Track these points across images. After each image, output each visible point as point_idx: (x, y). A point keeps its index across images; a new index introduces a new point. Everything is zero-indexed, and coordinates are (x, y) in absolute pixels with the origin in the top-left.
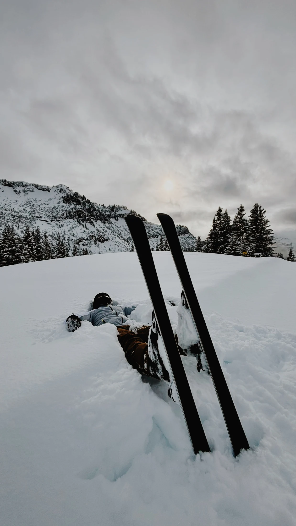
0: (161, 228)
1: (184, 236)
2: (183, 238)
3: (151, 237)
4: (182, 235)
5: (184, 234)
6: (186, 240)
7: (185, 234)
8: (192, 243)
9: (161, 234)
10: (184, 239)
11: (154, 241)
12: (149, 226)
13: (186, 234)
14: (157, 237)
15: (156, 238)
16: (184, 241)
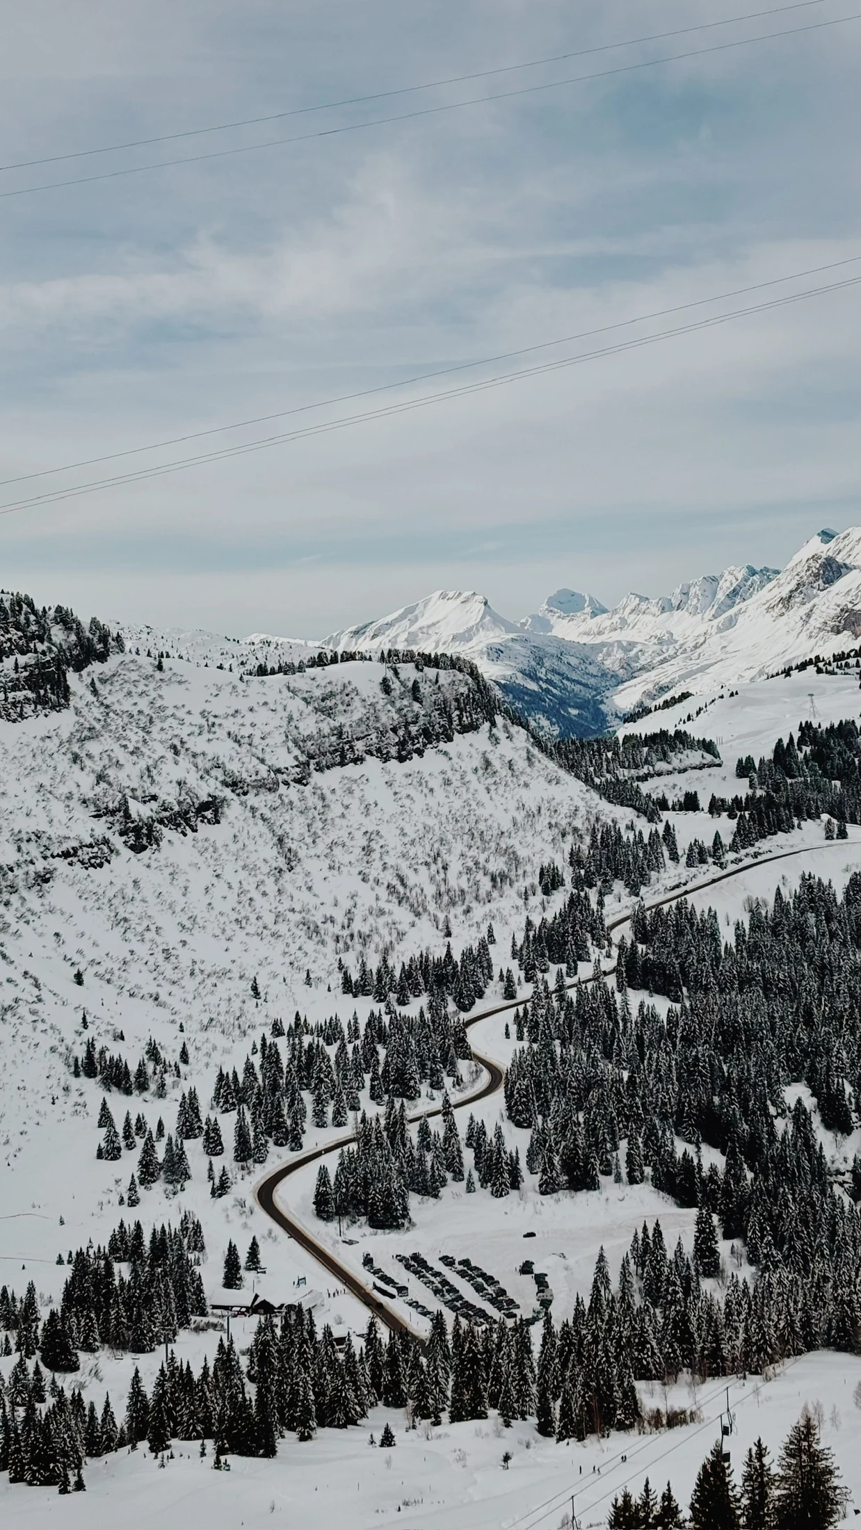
0: (244, 711)
1: (446, 753)
2: (435, 783)
3: (165, 831)
4: (429, 752)
5: (450, 739)
6: (458, 804)
7: (456, 736)
8: (506, 825)
9: (245, 776)
10: (440, 793)
11: (184, 866)
12: (143, 704)
13: (465, 729)
14: (209, 814)
15: (200, 826)
16: (444, 811)
